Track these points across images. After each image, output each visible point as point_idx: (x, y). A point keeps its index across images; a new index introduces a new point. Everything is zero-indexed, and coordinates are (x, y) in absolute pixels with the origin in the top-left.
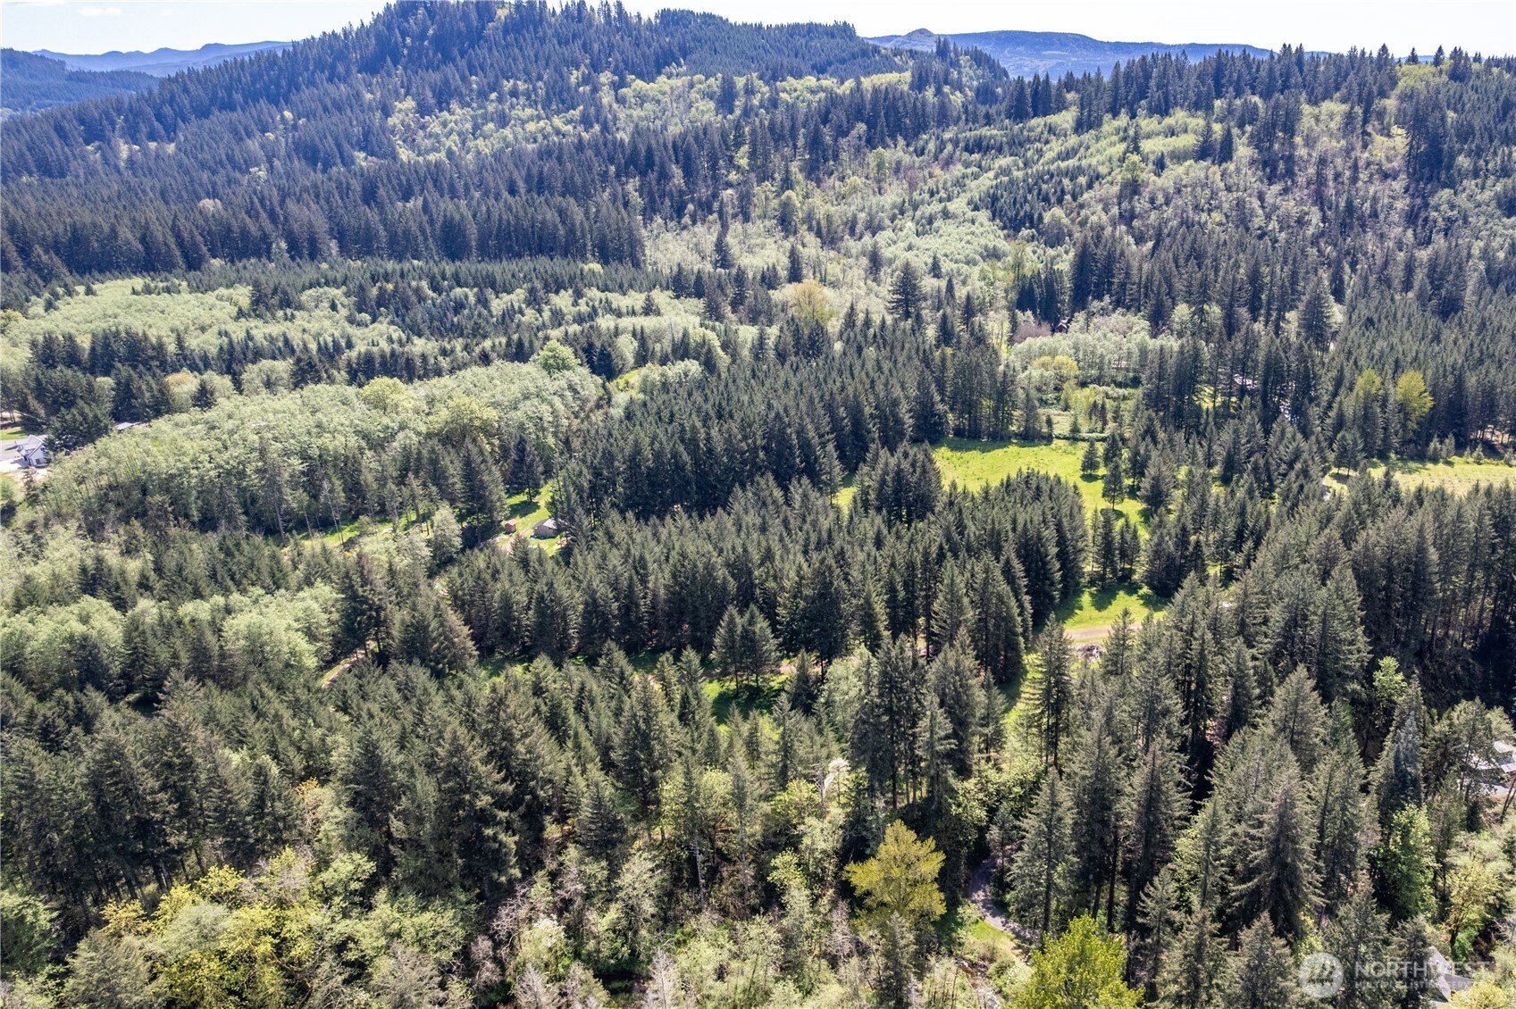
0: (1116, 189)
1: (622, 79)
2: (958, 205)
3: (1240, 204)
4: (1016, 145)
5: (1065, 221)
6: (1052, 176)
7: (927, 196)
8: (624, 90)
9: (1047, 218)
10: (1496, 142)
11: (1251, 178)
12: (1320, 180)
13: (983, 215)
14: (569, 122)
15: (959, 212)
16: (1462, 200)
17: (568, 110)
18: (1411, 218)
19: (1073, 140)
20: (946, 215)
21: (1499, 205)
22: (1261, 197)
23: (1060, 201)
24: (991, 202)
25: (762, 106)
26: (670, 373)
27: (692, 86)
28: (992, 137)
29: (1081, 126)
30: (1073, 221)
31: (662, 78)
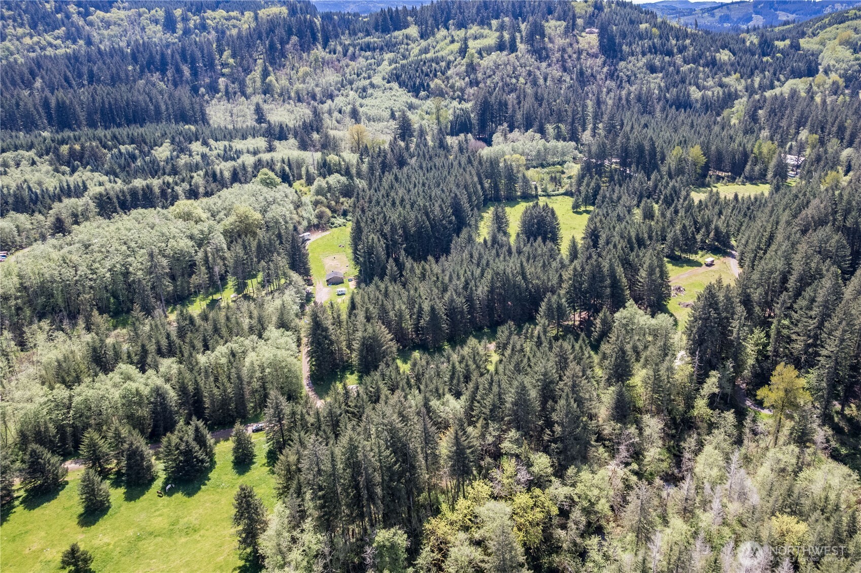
0: (464, 68)
1: (87, 10)
2: (377, 80)
3: (530, 73)
4: (390, 46)
5: (443, 86)
6: (425, 63)
7: (355, 76)
8: (90, 17)
9: (432, 85)
10: (637, 39)
11: (531, 59)
12: (563, 60)
13: (395, 85)
14: (57, 38)
15: (379, 84)
16: (630, 66)
17: (53, 30)
18: (611, 75)
19: (424, 43)
20: (373, 86)
21: (647, 69)
22: (539, 69)
23: (435, 76)
24: (395, 77)
25: (196, 28)
26: (331, 182)
27: (140, 15)
28: (375, 42)
29: (423, 36)
30: (446, 86)
31: (114, 10)
